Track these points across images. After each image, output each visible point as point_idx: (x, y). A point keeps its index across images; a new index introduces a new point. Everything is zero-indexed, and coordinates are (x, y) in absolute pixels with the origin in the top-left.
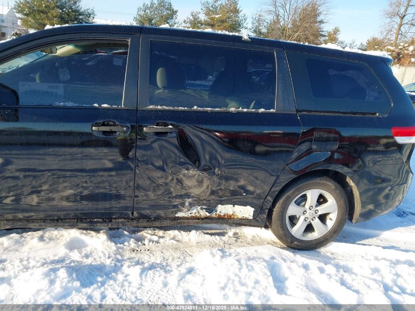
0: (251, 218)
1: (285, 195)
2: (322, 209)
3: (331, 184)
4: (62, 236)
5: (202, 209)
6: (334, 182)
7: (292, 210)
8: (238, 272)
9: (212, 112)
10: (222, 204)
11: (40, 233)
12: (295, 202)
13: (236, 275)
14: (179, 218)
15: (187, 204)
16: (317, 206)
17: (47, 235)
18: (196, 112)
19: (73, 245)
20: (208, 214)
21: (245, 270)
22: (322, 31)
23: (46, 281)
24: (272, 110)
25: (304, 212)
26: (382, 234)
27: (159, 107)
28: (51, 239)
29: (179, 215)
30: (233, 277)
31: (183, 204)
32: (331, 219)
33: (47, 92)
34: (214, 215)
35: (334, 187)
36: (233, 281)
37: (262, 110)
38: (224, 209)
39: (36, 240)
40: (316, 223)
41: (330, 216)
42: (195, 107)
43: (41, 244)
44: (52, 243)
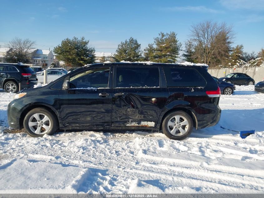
0: (154, 126)
1: (166, 118)
2: (182, 124)
3: (184, 113)
4: (88, 133)
5: (136, 123)
6: (185, 113)
7: (170, 123)
8: (146, 141)
9: (137, 89)
10: (143, 121)
11: (81, 132)
12: (171, 121)
13: (146, 142)
14: (127, 126)
15: (130, 121)
16: (180, 122)
17: (83, 133)
18: (132, 88)
19: (91, 136)
20: (138, 125)
21: (149, 141)
22: (231, 48)
23: (85, 141)
24: (158, 87)
25: (175, 125)
26: (212, 136)
27: (119, 88)
28: (84, 134)
29: (128, 125)
30: (144, 142)
31: (129, 122)
32: (187, 128)
33: (86, 85)
34: (140, 125)
35: (185, 114)
36: (144, 143)
37: (155, 87)
38: (144, 123)
39: (80, 134)
40: (181, 129)
41: (186, 127)
42: (131, 87)
43: (82, 135)
44: (85, 135)
